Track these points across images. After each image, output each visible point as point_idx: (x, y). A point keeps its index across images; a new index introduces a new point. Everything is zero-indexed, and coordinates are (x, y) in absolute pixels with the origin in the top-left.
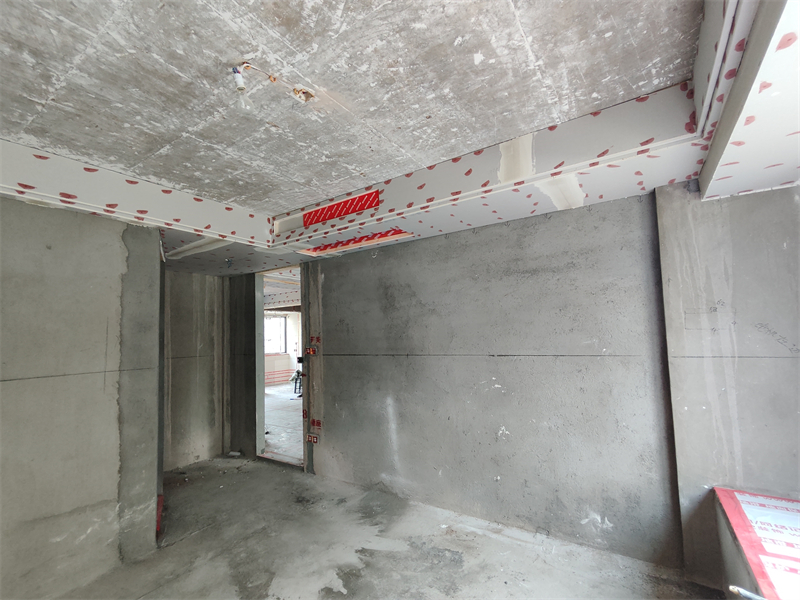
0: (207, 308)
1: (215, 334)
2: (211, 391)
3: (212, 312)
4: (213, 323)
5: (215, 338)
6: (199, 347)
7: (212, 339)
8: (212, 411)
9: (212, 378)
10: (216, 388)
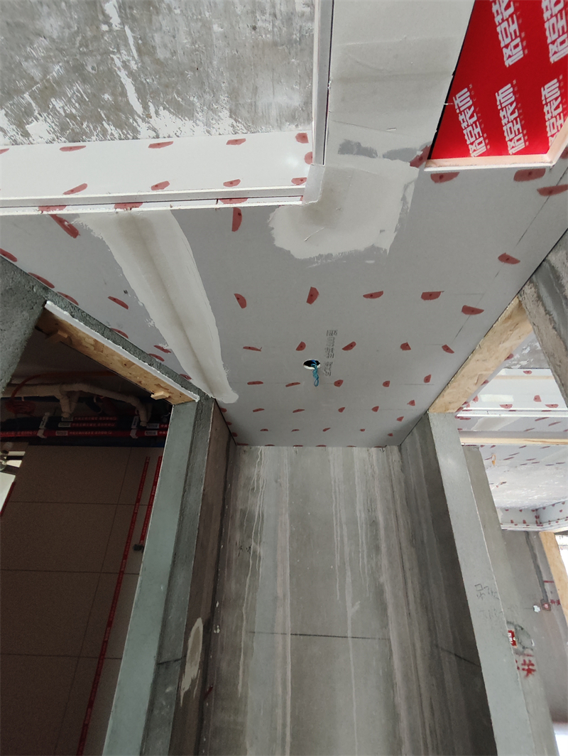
0: (361, 515)
1: (384, 578)
3: (373, 523)
4: (377, 548)
5: (388, 589)
6: (352, 610)
7: (379, 592)
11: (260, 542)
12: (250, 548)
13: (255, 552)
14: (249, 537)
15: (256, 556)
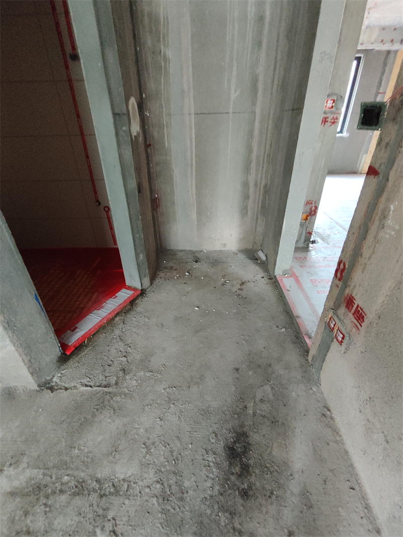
2: (247, 169)
5: (261, 78)
6: (233, 96)
7: (255, 81)
8: (246, 197)
9: (250, 150)
10: (253, 165)
11: (168, 45)
12: (160, 51)
13: (165, 54)
14: (159, 41)
15: (166, 59)
